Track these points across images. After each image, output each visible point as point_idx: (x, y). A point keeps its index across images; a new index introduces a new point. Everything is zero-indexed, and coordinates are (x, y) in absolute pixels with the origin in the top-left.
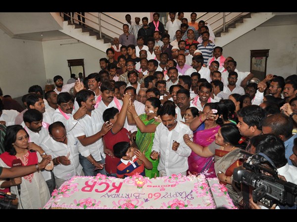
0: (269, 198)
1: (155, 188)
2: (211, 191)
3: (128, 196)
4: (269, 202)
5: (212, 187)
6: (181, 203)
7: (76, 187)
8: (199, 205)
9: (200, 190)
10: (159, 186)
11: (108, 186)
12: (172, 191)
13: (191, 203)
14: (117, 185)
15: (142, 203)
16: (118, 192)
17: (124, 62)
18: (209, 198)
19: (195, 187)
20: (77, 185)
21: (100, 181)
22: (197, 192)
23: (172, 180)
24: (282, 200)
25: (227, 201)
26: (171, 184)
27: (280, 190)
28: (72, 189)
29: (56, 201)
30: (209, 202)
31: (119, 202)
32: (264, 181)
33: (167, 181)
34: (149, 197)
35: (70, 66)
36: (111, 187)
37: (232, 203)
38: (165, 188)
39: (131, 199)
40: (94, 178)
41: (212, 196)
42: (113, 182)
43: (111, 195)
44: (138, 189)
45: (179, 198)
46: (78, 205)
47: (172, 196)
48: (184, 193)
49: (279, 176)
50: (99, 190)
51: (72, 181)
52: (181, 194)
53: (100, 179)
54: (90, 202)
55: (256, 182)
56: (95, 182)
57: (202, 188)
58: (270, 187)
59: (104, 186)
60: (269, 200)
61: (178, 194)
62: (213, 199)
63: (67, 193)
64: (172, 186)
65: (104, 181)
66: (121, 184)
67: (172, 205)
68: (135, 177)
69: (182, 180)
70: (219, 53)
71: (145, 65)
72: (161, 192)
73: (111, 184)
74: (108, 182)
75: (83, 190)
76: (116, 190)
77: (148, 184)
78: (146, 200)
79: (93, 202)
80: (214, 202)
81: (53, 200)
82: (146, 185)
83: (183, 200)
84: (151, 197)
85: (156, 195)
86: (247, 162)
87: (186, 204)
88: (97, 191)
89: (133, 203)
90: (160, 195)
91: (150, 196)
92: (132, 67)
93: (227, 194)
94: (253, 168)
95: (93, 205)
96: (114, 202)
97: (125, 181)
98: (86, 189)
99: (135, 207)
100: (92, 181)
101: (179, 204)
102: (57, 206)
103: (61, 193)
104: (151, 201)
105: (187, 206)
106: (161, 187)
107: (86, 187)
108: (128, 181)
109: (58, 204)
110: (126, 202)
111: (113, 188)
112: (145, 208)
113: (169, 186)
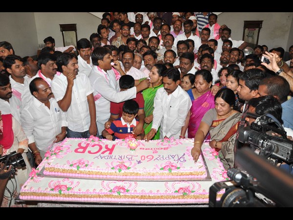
0: (275, 157)
1: (148, 150)
2: (202, 155)
3: (121, 157)
4: (274, 161)
5: (204, 151)
6: (174, 165)
7: (69, 148)
8: (191, 167)
10: (152, 149)
11: (101, 148)
12: (165, 153)
13: (183, 166)
14: (110, 147)
15: (135, 164)
16: (110, 153)
17: (118, 27)
19: (187, 150)
20: (70, 146)
21: (93, 143)
22: (189, 155)
23: (165, 143)
25: (218, 165)
26: (163, 147)
27: (288, 149)
28: (65, 150)
29: (49, 161)
30: (201, 164)
31: (112, 163)
33: (160, 144)
34: (141, 159)
35: (62, 31)
36: (104, 149)
37: (222, 166)
38: (157, 150)
39: (124, 160)
40: (87, 140)
41: (204, 159)
42: (106, 144)
43: (104, 157)
44: (131, 151)
45: (172, 160)
46: (71, 166)
47: (164, 158)
48: (176, 156)
50: (92, 152)
51: (65, 143)
52: (173, 157)
53: (92, 141)
54: (83, 163)
55: (263, 143)
56: (88, 144)
58: (278, 146)
59: (97, 148)
60: (274, 159)
63: (60, 153)
64: (164, 149)
65: (97, 143)
66: (114, 146)
67: (165, 167)
68: (128, 140)
69: (174, 143)
70: (214, 21)
71: (139, 29)
72: (154, 155)
73: (104, 146)
74: (101, 144)
75: (76, 151)
76: (108, 152)
77: (141, 146)
79: (86, 163)
80: (206, 165)
81: (46, 161)
82: (139, 148)
83: (176, 162)
84: (144, 159)
85: (149, 157)
87: (178, 166)
88: (89, 152)
89: (126, 164)
90: (153, 157)
91: (143, 158)
92: (128, 32)
93: (218, 158)
95: (86, 166)
96: (107, 164)
97: (117, 143)
98: (79, 150)
99: (127, 168)
100: (85, 143)
101: (172, 166)
102: (50, 166)
103: (54, 154)
104: (144, 163)
105: (179, 168)
106: (153, 149)
107: (79, 148)
108: (121, 144)
109: (51, 164)
110: (119, 164)
111: (106, 150)
112: (138, 169)
113: (162, 149)
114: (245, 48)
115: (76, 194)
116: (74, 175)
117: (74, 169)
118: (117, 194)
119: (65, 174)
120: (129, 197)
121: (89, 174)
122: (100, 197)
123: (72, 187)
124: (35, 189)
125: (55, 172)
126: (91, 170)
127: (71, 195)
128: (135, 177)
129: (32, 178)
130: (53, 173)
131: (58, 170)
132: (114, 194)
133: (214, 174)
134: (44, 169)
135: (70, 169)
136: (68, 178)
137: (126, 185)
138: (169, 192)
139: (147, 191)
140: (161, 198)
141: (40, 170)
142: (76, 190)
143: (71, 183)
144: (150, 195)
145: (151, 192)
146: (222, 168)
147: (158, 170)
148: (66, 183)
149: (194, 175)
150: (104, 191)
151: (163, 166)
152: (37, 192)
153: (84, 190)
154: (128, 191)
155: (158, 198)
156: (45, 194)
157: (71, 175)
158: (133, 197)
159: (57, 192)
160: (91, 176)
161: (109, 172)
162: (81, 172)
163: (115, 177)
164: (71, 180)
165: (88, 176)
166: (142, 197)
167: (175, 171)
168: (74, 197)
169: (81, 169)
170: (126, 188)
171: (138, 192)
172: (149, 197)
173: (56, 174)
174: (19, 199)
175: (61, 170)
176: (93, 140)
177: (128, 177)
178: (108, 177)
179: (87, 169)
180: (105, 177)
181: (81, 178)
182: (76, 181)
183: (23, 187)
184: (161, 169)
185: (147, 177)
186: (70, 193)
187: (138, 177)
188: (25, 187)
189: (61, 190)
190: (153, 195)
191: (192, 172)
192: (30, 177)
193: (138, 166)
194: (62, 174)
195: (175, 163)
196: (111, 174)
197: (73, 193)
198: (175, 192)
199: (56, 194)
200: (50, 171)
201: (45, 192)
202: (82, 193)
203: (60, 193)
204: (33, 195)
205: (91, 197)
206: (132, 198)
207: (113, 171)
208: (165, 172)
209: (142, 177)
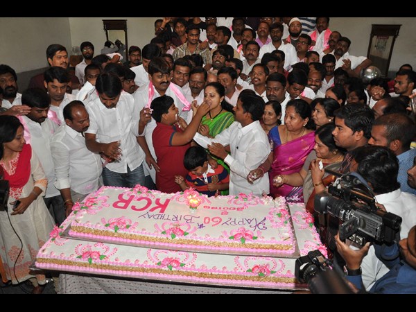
0: (361, 234)
1: (214, 210)
2: (291, 220)
3: (176, 218)
4: (361, 239)
5: (294, 215)
6: (249, 233)
7: (105, 201)
8: (273, 238)
9: (276, 219)
10: (220, 208)
11: (149, 203)
12: (239, 216)
13: (262, 235)
14: (162, 202)
15: (195, 229)
16: (162, 211)
18: (287, 230)
19: (270, 213)
20: (107, 198)
21: (139, 196)
22: (272, 221)
23: (239, 201)
24: (378, 236)
25: (313, 236)
26: (236, 206)
27: (377, 224)
28: (99, 203)
29: (78, 218)
30: (287, 235)
31: (163, 226)
32: (356, 212)
33: (232, 201)
34: (205, 222)
35: (106, 30)
36: (153, 205)
37: (318, 239)
38: (228, 211)
39: (180, 222)
40: (132, 190)
41: (293, 228)
42: (156, 198)
43: (153, 216)
44: (191, 210)
45: (247, 227)
46: (106, 226)
47: (237, 223)
48: (254, 221)
49: (376, 205)
50: (136, 208)
51: (101, 193)
52: (249, 221)
53: (139, 192)
54: (124, 223)
55: (345, 213)
56: (133, 196)
57: (280, 215)
58: (364, 219)
59: (144, 203)
60: (361, 236)
61: (245, 221)
62: (294, 232)
63: (93, 207)
64: (238, 209)
65: (144, 195)
66: (168, 201)
67: (236, 235)
68: (188, 193)
69: (253, 202)
70: (324, 25)
71: (213, 34)
72: (222, 217)
73: (153, 201)
74: (150, 197)
75: (115, 205)
76: (160, 209)
77: (206, 204)
79: (127, 223)
80: (295, 236)
81: (74, 216)
82: (202, 205)
83: (252, 229)
84: (208, 222)
85: (215, 220)
86: (334, 185)
87: (255, 235)
88: (133, 208)
89: (182, 228)
90: (221, 220)
91: (207, 220)
93: (313, 226)
94: (342, 194)
95: (127, 227)
96: (156, 226)
97: (173, 198)
98: (120, 204)
99: (184, 234)
100: (128, 195)
101: (246, 235)
102: (78, 225)
103: (85, 208)
104: (208, 228)
105: (256, 238)
106: (222, 209)
107: (119, 202)
108: (178, 199)
109: (80, 222)
110: (173, 226)
111: (157, 206)
112: (198, 236)
113: (235, 209)
115: (111, 264)
116: (110, 238)
117: (111, 230)
118: (167, 269)
119: (98, 237)
120: (183, 274)
121: (131, 239)
122: (144, 270)
123: (106, 254)
124: (56, 255)
125: (84, 233)
126: (132, 233)
127: (104, 266)
128: (194, 247)
129: (53, 239)
130: (82, 235)
131: (89, 231)
132: (163, 268)
134: (70, 227)
135: (105, 230)
136: (102, 242)
137: (181, 257)
138: (239, 270)
139: (209, 267)
140: (228, 279)
141: (64, 229)
142: (112, 260)
143: (105, 250)
144: (213, 273)
145: (214, 268)
146: (318, 242)
147: (226, 238)
148: (100, 248)
149: (276, 249)
150: (151, 263)
151: (234, 233)
152: (59, 258)
153: (122, 260)
154: (182, 265)
155: (224, 277)
156: (70, 262)
157: (106, 238)
158: (189, 274)
159: (86, 261)
160: (133, 241)
161: (159, 237)
162: (120, 236)
163: (167, 245)
164: (105, 245)
165: (129, 241)
166: (201, 275)
167: (250, 242)
168: (109, 269)
169: (120, 232)
170: (181, 262)
171: (197, 268)
172: (212, 276)
173: (86, 235)
174: (35, 267)
175: (93, 231)
177: (184, 246)
178: (157, 244)
179: (128, 232)
180: (152, 243)
181: (120, 244)
182: (112, 246)
183: (40, 251)
184: (230, 238)
185: (210, 248)
186: (104, 264)
187: (198, 247)
188: (43, 251)
189: (91, 259)
190: (217, 273)
191: (274, 244)
192: (51, 238)
193: (199, 231)
194: (94, 236)
195: (251, 231)
196: (161, 241)
197: (107, 264)
198: (249, 270)
199: (85, 264)
200: (78, 232)
201: (70, 260)
202: (120, 264)
203: (90, 262)
204: (53, 263)
205: (132, 271)
206: (188, 276)
207: (164, 237)
208: (236, 242)
209: (204, 247)
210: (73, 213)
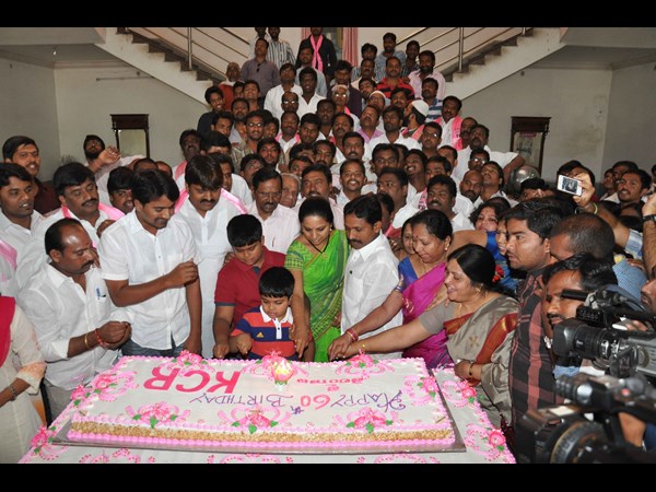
1: (316, 384)
3: (254, 400)
5: (442, 387)
6: (377, 415)
7: (131, 379)
8: (419, 421)
9: (418, 391)
10: (325, 382)
11: (206, 379)
12: (356, 391)
13: (400, 417)
14: (228, 376)
15: (288, 415)
16: (229, 391)
18: (438, 407)
19: (406, 383)
20: (133, 374)
21: (187, 368)
22: (412, 395)
23: (354, 369)
25: (477, 416)
26: (351, 377)
28: (121, 383)
29: (84, 408)
30: (439, 414)
31: (233, 413)
33: (343, 370)
34: (302, 403)
36: (213, 382)
38: (338, 384)
39: (262, 406)
40: (174, 361)
42: (217, 371)
43: (215, 399)
44: (277, 386)
45: (373, 406)
46: (135, 418)
47: (355, 401)
48: (383, 397)
50: (184, 387)
51: (122, 367)
52: (375, 398)
53: (186, 363)
54: (166, 412)
56: (177, 370)
57: (422, 386)
59: (196, 380)
61: (368, 399)
62: (448, 410)
63: (110, 390)
64: (354, 381)
65: (196, 368)
66: (236, 375)
67: (357, 421)
68: (269, 361)
69: (376, 368)
70: (454, 111)
71: (293, 125)
72: (329, 394)
73: (213, 375)
74: (206, 370)
75: (148, 385)
76: (224, 388)
77: (300, 375)
78: (297, 411)
79: (172, 412)
80: (450, 416)
81: (73, 410)
82: (295, 378)
83: (382, 410)
84: (308, 404)
85: (318, 400)
87: (389, 418)
88: (180, 388)
89: (266, 415)
90: (328, 399)
91: (306, 401)
92: (260, 130)
93: (475, 402)
95: (173, 418)
96: (221, 414)
97: (244, 369)
98: (155, 383)
99: (271, 424)
100: (169, 368)
101: (375, 418)
102: (86, 419)
103: (96, 391)
104: (309, 413)
105: (391, 423)
106: (328, 382)
107: (154, 379)
108: (253, 370)
109: (88, 414)
110: (248, 413)
111: (219, 383)
112: (294, 427)
113: (348, 381)
114: (520, 168)
116: (142, 440)
117: (144, 425)
119: (121, 439)
121: (179, 439)
125: (96, 433)
126: (182, 429)
128: (288, 445)
129: (38, 450)
130: (92, 436)
131: (105, 429)
133: (470, 438)
134: (69, 425)
135: (133, 425)
136: (127, 447)
141: (57, 430)
146: (487, 424)
147: (341, 427)
148: (124, 458)
149: (425, 438)
151: (354, 419)
157: (135, 440)
160: (184, 443)
161: (228, 432)
162: (160, 434)
163: (241, 444)
164: (134, 452)
165: (176, 442)
167: (381, 430)
169: (161, 427)
173: (99, 437)
175: (112, 429)
176: (188, 361)
177: (271, 445)
178: (225, 444)
180: (216, 444)
181: (159, 448)
182: (146, 454)
184: (348, 426)
185: (315, 445)
187: (295, 445)
191: (421, 430)
192: (34, 448)
193: (295, 418)
194: (114, 438)
195: (380, 412)
196: (231, 438)
200: (84, 432)
207: (237, 431)
208: (358, 431)
209: (306, 444)
210: (72, 403)
